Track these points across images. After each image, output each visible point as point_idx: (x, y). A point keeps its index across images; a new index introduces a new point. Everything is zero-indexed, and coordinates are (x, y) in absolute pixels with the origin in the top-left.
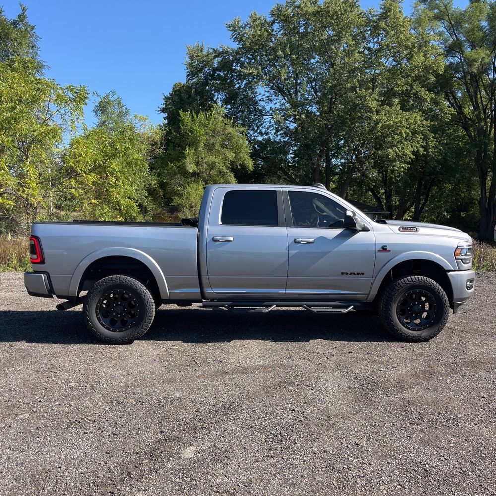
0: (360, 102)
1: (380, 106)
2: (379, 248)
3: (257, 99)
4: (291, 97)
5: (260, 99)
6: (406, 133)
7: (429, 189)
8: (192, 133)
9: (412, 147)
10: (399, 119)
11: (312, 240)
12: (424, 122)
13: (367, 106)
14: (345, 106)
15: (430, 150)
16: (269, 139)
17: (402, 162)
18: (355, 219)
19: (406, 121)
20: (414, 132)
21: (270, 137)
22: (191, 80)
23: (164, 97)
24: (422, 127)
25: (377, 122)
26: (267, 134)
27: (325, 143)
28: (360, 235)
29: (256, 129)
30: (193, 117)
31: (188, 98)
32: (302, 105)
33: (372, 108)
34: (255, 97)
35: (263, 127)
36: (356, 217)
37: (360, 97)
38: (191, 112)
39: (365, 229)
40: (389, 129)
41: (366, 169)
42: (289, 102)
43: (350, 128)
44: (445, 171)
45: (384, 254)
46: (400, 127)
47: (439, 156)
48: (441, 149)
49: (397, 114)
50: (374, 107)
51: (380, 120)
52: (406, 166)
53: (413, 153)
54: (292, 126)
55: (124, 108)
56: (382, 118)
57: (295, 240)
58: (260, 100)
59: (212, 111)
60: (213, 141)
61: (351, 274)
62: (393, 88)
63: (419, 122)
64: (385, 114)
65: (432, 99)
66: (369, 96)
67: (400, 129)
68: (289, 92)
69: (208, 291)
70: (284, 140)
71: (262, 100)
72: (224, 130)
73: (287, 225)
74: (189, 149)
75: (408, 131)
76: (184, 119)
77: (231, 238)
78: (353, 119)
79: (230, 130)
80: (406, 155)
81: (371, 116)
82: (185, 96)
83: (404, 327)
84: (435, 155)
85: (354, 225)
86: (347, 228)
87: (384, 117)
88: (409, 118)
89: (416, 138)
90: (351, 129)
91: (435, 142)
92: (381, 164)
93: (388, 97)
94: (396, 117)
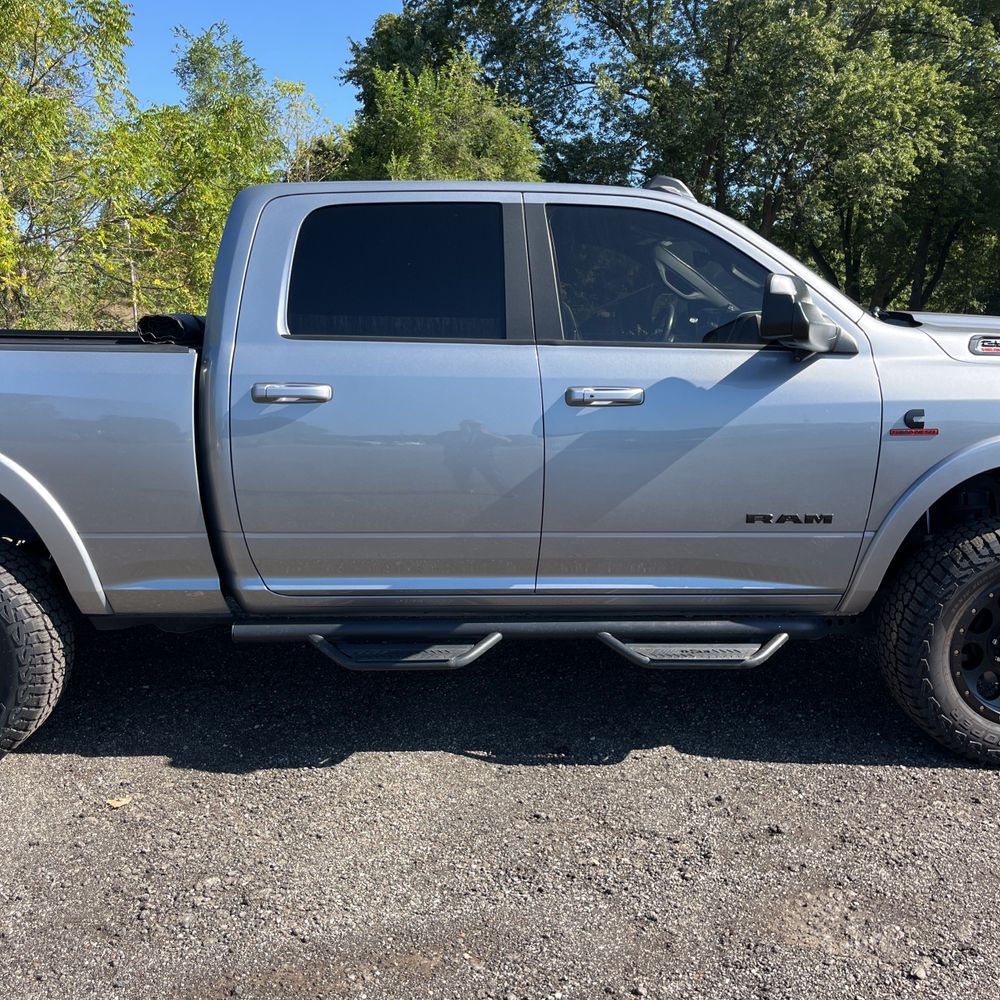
0: (797, 42)
1: (845, 50)
2: (894, 419)
3: (561, 46)
4: (638, 39)
5: (566, 45)
6: (905, 114)
7: (944, 250)
8: (403, 119)
9: (915, 147)
10: (888, 79)
11: (634, 393)
12: (948, 86)
13: (814, 52)
14: (761, 55)
15: (957, 154)
16: (588, 139)
17: (889, 183)
18: (806, 306)
19: (905, 83)
20: (924, 111)
21: (590, 134)
22: (415, 6)
23: (351, 46)
24: (942, 98)
25: (835, 90)
26: (584, 127)
27: (715, 145)
28: (820, 373)
29: (559, 116)
30: (406, 83)
31: (408, 48)
32: (664, 56)
33: (824, 55)
34: (557, 41)
35: (575, 113)
36: (809, 301)
37: (796, 29)
38: (402, 72)
39: (841, 349)
40: (864, 103)
41: (808, 202)
42: (632, 49)
43: (773, 106)
44: (987, 205)
45: (913, 445)
46: (889, 98)
47: (977, 167)
48: (982, 152)
49: (884, 68)
50: (830, 54)
51: (843, 83)
52: (899, 193)
53: (918, 161)
54: (640, 107)
55: (248, 64)
56: (848, 79)
57: (569, 394)
58: (568, 48)
59: (449, 68)
60: (451, 138)
61: (782, 519)
62: (876, 8)
63: (935, 87)
64: (856, 70)
65: (965, 33)
66: (819, 28)
67: (889, 103)
68: (632, 25)
69: (250, 586)
70: (621, 138)
71: (572, 46)
72: (479, 111)
73: (543, 336)
74: (398, 158)
75: (908, 108)
76: (385, 88)
77: (324, 391)
78: (779, 87)
79: (492, 112)
80: (901, 166)
81: (822, 77)
82: (399, 43)
83: (977, 711)
84: (969, 165)
85: (802, 331)
86: (772, 345)
87: (852, 77)
88: (912, 75)
89: (927, 125)
90: (774, 110)
91: (970, 135)
92: (840, 192)
93: (862, 31)
94: (881, 76)
